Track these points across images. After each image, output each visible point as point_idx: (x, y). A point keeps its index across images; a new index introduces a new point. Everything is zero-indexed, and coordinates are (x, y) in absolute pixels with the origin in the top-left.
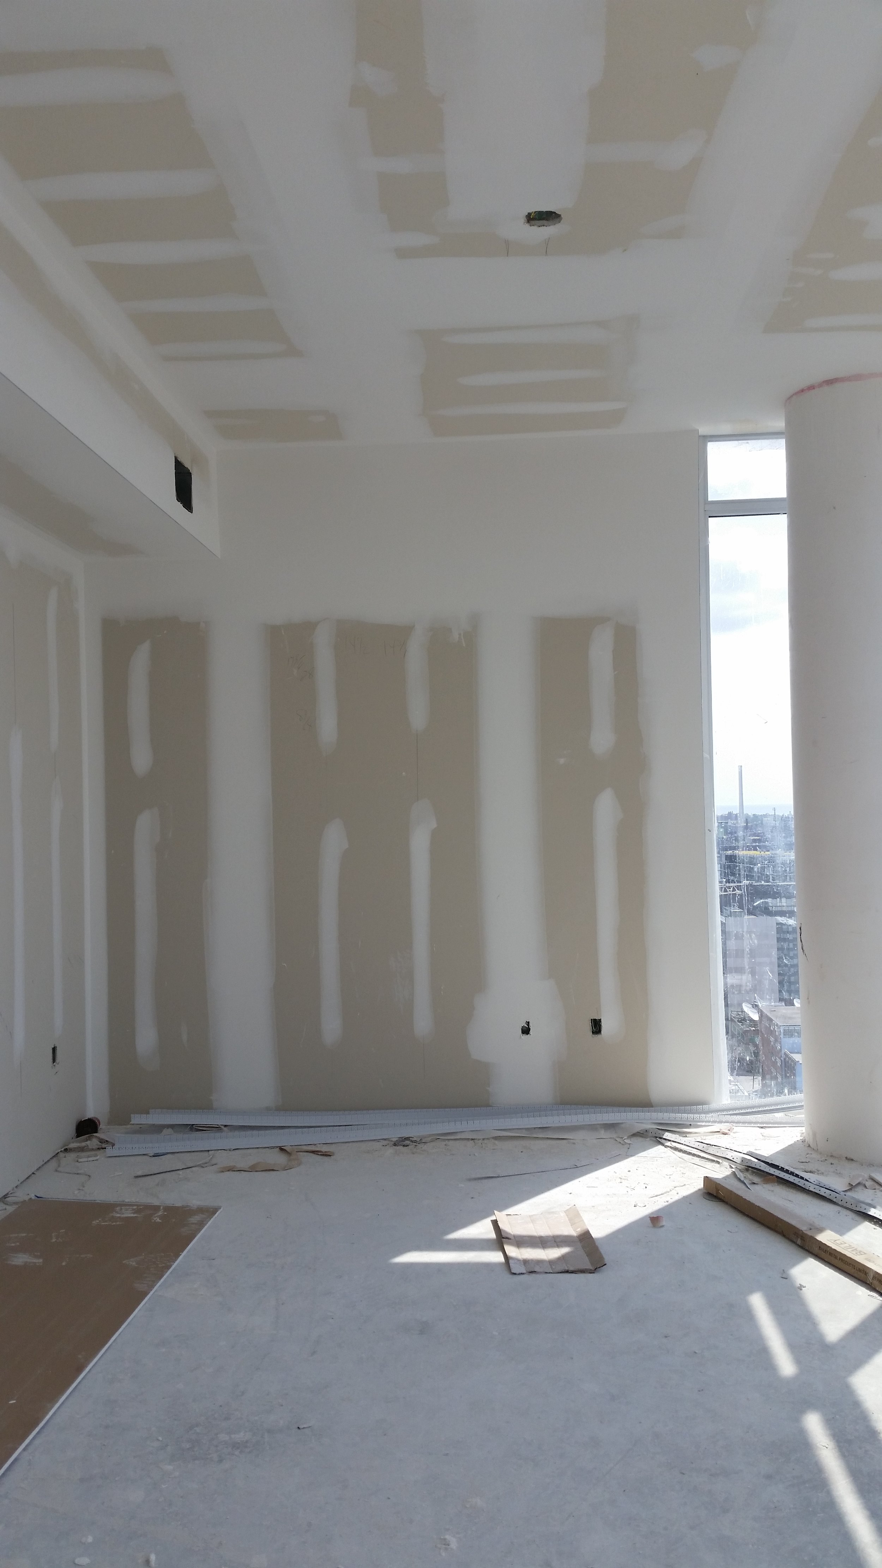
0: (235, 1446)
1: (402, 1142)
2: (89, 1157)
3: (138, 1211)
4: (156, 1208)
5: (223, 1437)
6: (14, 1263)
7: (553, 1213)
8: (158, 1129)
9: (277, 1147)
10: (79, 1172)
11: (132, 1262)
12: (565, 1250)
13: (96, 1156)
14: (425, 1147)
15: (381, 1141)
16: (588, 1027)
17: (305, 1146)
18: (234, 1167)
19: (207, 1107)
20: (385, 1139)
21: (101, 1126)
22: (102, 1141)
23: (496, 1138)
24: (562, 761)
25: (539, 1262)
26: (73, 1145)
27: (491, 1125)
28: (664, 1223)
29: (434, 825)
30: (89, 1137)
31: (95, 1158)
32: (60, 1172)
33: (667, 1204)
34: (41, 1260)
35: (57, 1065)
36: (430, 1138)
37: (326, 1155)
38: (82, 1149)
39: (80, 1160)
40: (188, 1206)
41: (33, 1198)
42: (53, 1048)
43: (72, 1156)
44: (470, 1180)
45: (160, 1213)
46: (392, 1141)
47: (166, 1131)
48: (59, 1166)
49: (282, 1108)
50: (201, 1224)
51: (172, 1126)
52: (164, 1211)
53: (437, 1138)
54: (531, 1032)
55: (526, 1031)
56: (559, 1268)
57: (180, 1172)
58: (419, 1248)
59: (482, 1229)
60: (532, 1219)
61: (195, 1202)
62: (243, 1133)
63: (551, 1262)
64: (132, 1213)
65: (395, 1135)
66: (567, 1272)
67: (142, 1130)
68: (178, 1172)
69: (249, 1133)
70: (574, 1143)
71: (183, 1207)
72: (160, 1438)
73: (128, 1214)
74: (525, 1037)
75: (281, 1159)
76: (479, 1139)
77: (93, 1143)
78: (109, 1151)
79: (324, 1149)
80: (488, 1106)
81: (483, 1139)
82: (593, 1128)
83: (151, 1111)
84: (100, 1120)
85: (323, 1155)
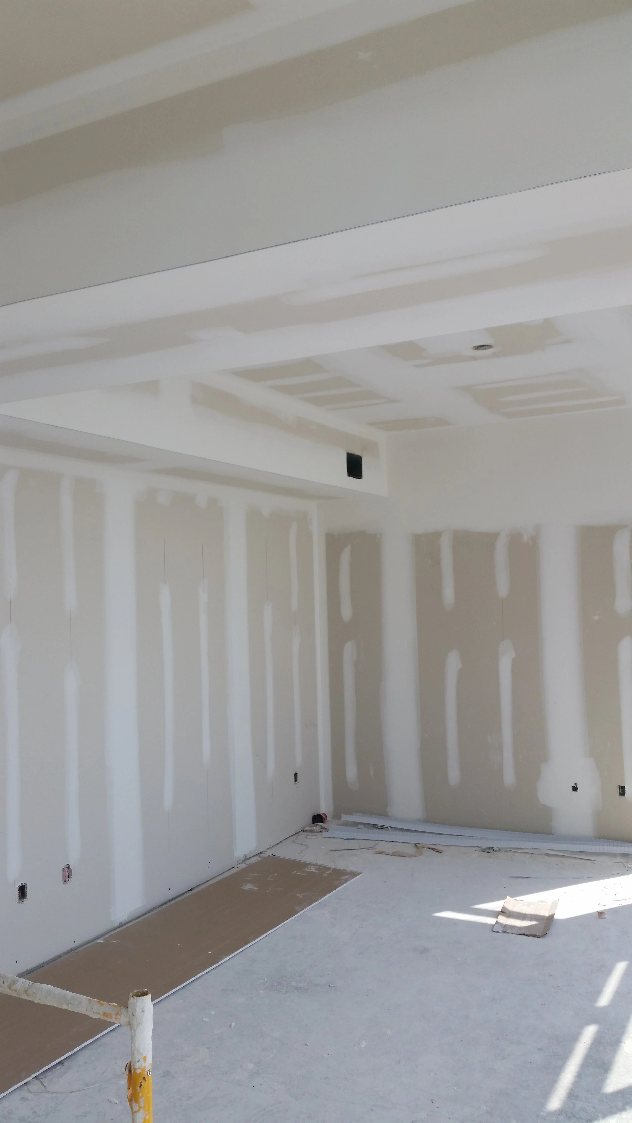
0: (297, 988)
1: (488, 850)
2: (312, 836)
3: (318, 869)
4: (328, 869)
5: (294, 984)
6: (244, 888)
7: (544, 902)
8: (356, 824)
9: (413, 843)
10: (304, 844)
11: (300, 896)
12: (534, 923)
13: (316, 836)
14: (498, 854)
15: (476, 847)
16: (617, 791)
17: (431, 845)
18: (384, 852)
19: (384, 815)
20: (479, 847)
21: (328, 819)
22: (322, 828)
23: (547, 855)
24: (596, 617)
25: (513, 927)
26: (307, 828)
27: (546, 846)
28: (606, 916)
29: (513, 655)
30: (316, 825)
31: (315, 837)
32: (295, 843)
33: (621, 906)
34: (257, 889)
35: (298, 783)
36: (505, 850)
37: (439, 851)
38: (312, 831)
39: (307, 837)
40: (346, 870)
41: (271, 855)
42: (295, 774)
43: (305, 834)
44: (511, 877)
45: (329, 872)
46: (482, 848)
47: (360, 826)
48: (296, 839)
49: (427, 821)
50: (346, 881)
51: (364, 824)
52: (332, 871)
53: (508, 850)
54: (578, 790)
55: (575, 789)
56: (522, 932)
57: (354, 851)
58: (453, 910)
59: (496, 906)
60: (529, 904)
61: (352, 868)
62: (402, 833)
63: (520, 928)
64: (315, 870)
65: (485, 845)
66: (524, 935)
67: (347, 824)
68: (353, 850)
69: (406, 833)
70: (595, 864)
71: (343, 870)
72: (266, 979)
73: (313, 870)
74: (574, 793)
75: (411, 850)
76: (535, 854)
77: (317, 828)
78: (325, 834)
79: (438, 848)
80: (550, 833)
81: (538, 854)
82: (614, 855)
83: (354, 813)
84: (327, 816)
85: (437, 852)
